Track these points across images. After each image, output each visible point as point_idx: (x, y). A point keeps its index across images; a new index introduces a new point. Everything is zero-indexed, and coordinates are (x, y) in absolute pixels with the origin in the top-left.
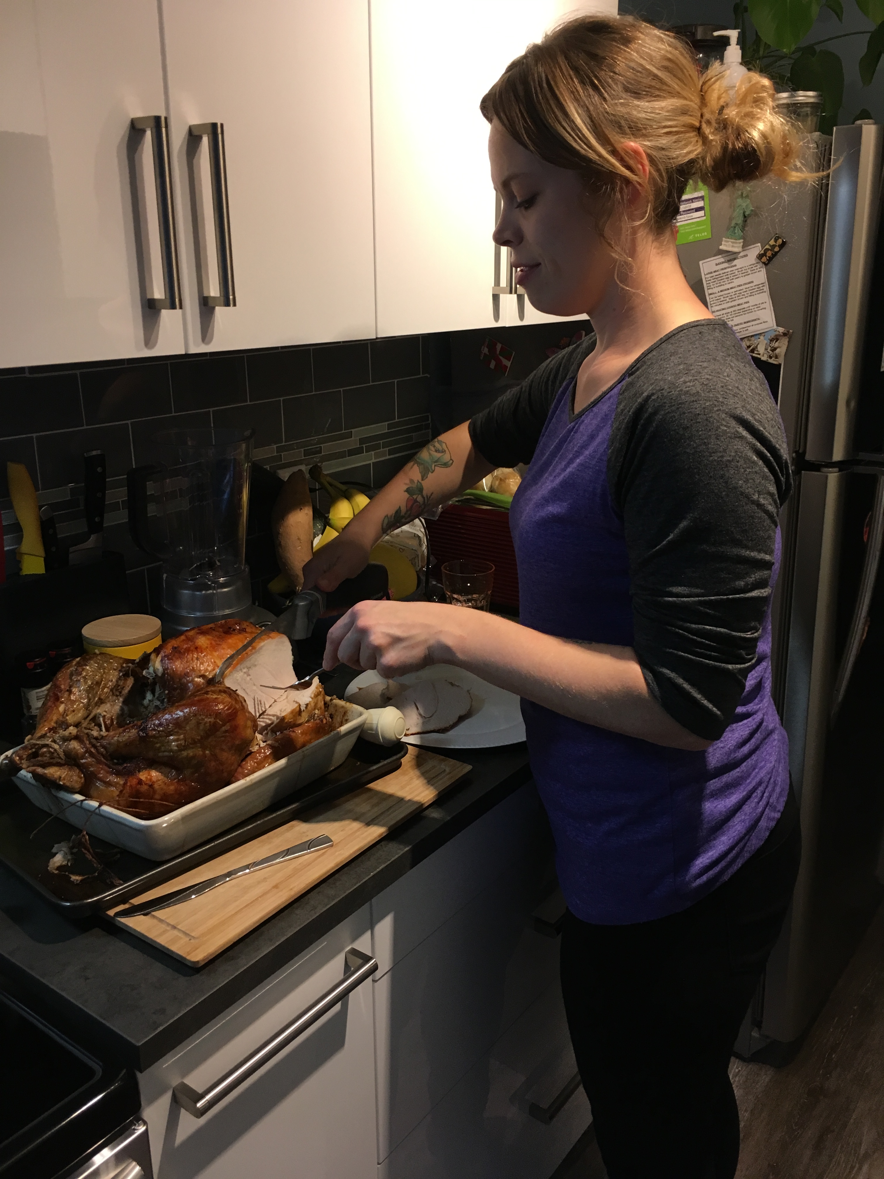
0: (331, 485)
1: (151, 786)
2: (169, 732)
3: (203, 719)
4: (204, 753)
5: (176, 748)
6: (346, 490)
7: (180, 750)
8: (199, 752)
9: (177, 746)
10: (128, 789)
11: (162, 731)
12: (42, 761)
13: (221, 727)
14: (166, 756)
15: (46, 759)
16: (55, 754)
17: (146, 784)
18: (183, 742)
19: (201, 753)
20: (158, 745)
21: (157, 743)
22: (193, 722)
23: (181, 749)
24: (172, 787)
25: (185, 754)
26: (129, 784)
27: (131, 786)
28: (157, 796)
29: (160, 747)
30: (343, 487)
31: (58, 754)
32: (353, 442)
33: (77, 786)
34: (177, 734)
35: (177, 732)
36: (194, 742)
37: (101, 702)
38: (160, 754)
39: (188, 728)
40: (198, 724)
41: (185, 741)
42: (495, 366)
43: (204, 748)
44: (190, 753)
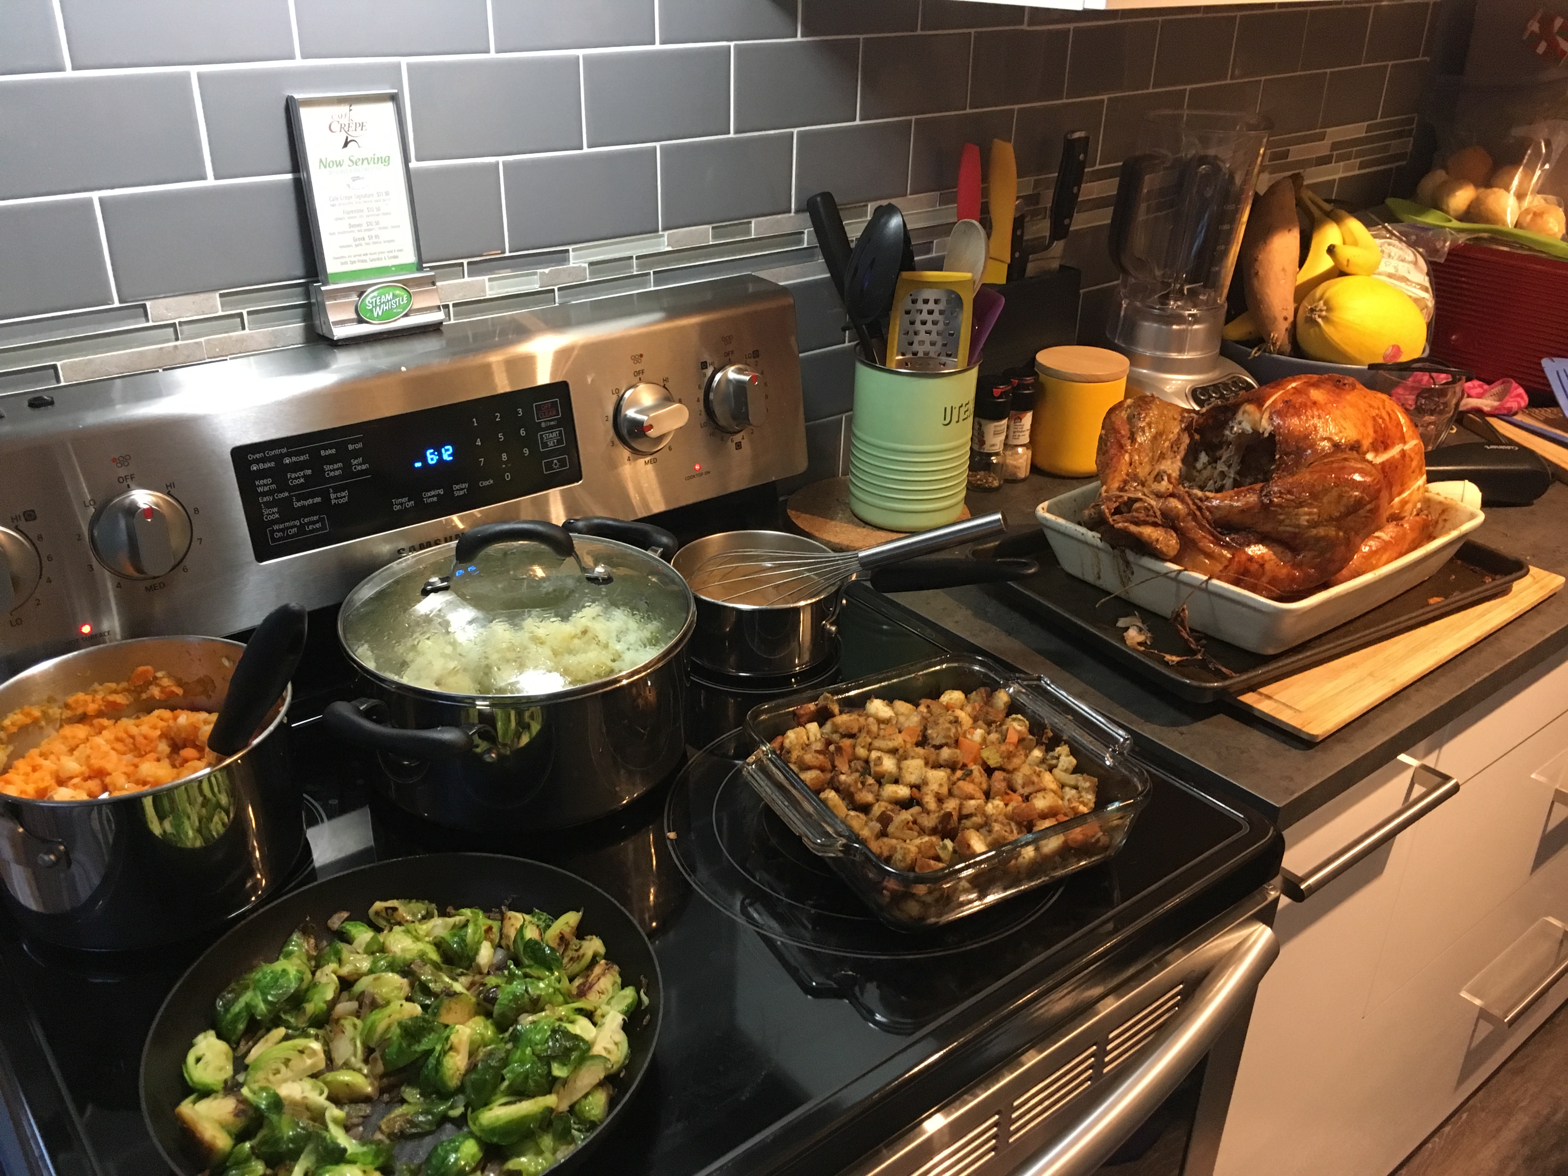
0: (1313, 202)
1: (1262, 566)
2: (1300, 503)
3: (1347, 492)
4: (1337, 534)
5: (1306, 523)
6: (1332, 210)
7: (1309, 527)
8: (1332, 532)
9: (1308, 521)
10: (1234, 566)
11: (1293, 500)
12: (1137, 518)
13: (1366, 505)
14: (1288, 532)
15: (1142, 516)
16: (1151, 512)
17: (1257, 562)
18: (1316, 517)
19: (1334, 533)
20: (1282, 517)
21: (1281, 514)
22: (1335, 493)
23: (1313, 524)
24: (1285, 571)
25: (1314, 532)
26: (1236, 559)
27: (1239, 562)
28: (1265, 579)
29: (1284, 520)
30: (1328, 207)
31: (1154, 513)
32: (1322, 148)
33: (1173, 553)
34: (1310, 505)
35: (1311, 504)
36: (1331, 519)
37: (1162, 456)
38: (1281, 528)
39: (1325, 500)
40: (1340, 496)
41: (1319, 516)
42: (1545, 52)
43: (1339, 528)
44: (1321, 531)
